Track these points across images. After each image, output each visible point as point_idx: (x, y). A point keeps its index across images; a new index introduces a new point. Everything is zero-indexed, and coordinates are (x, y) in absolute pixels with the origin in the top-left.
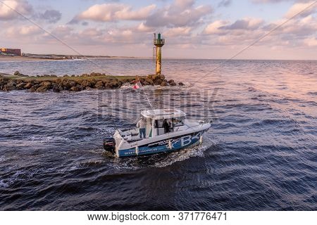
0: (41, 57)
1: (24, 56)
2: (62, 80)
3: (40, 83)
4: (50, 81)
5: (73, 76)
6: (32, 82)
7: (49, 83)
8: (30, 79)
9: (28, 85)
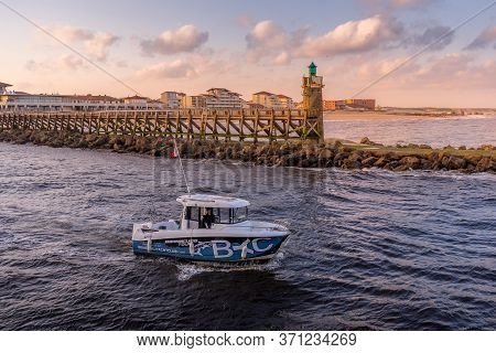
0: (408, 112)
1: (380, 111)
2: (441, 155)
3: (400, 158)
4: (418, 157)
5: (463, 148)
6: (388, 156)
7: (416, 160)
8: (384, 152)
9: (380, 161)
